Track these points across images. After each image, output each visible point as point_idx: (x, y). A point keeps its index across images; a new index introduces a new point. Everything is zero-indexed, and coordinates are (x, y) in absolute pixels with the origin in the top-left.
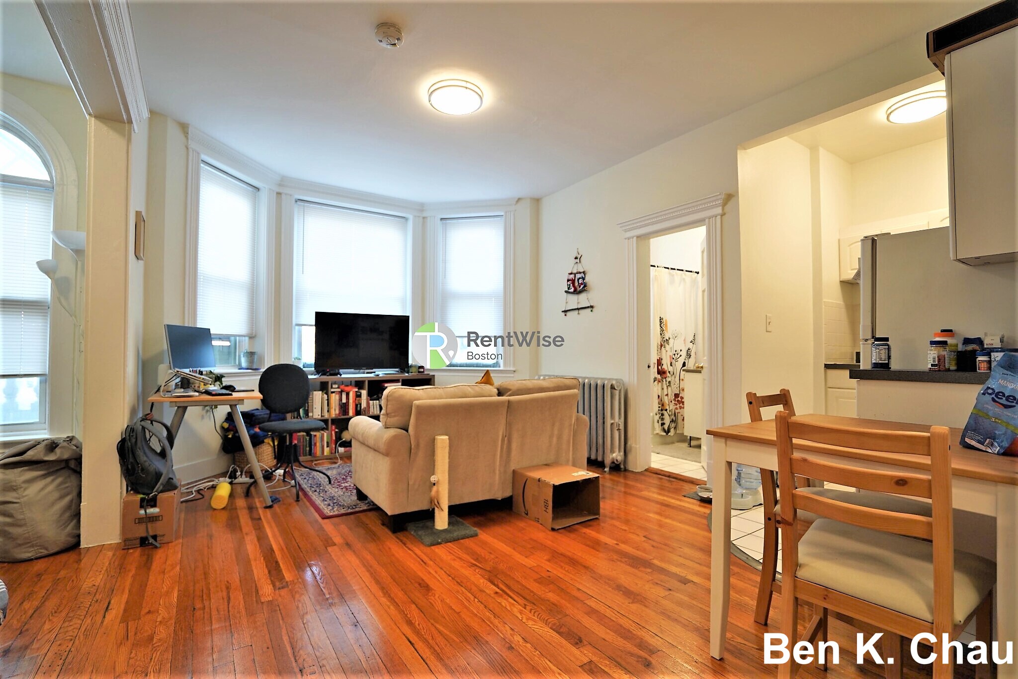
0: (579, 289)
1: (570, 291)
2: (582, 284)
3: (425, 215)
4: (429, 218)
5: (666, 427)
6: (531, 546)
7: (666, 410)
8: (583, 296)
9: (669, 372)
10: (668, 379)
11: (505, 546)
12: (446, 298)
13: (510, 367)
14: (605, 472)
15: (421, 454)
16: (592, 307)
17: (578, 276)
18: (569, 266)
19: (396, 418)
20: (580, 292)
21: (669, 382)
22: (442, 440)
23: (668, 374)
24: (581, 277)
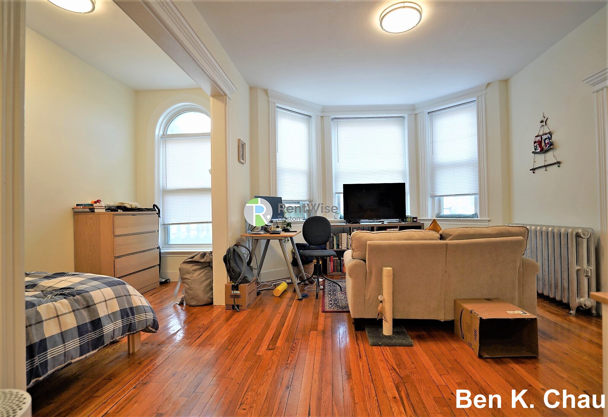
0: (545, 148)
1: (537, 151)
2: (548, 143)
3: (416, 112)
4: (419, 114)
6: (451, 366)
8: (550, 154)
11: (429, 360)
12: (435, 168)
13: (485, 218)
15: (373, 279)
16: (559, 163)
17: (544, 137)
18: (536, 130)
19: (358, 252)
20: (547, 151)
22: (387, 270)
24: (547, 138)
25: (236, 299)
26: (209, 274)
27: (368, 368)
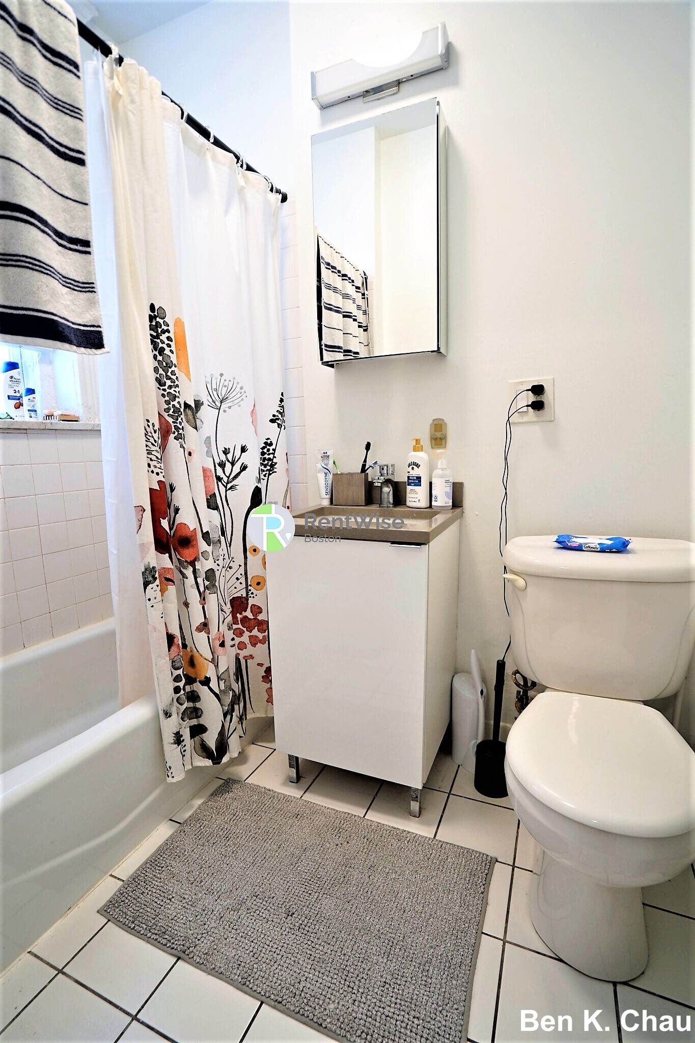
5: (211, 739)
7: (206, 682)
9: (206, 536)
10: (204, 566)
21: (210, 575)
23: (203, 545)
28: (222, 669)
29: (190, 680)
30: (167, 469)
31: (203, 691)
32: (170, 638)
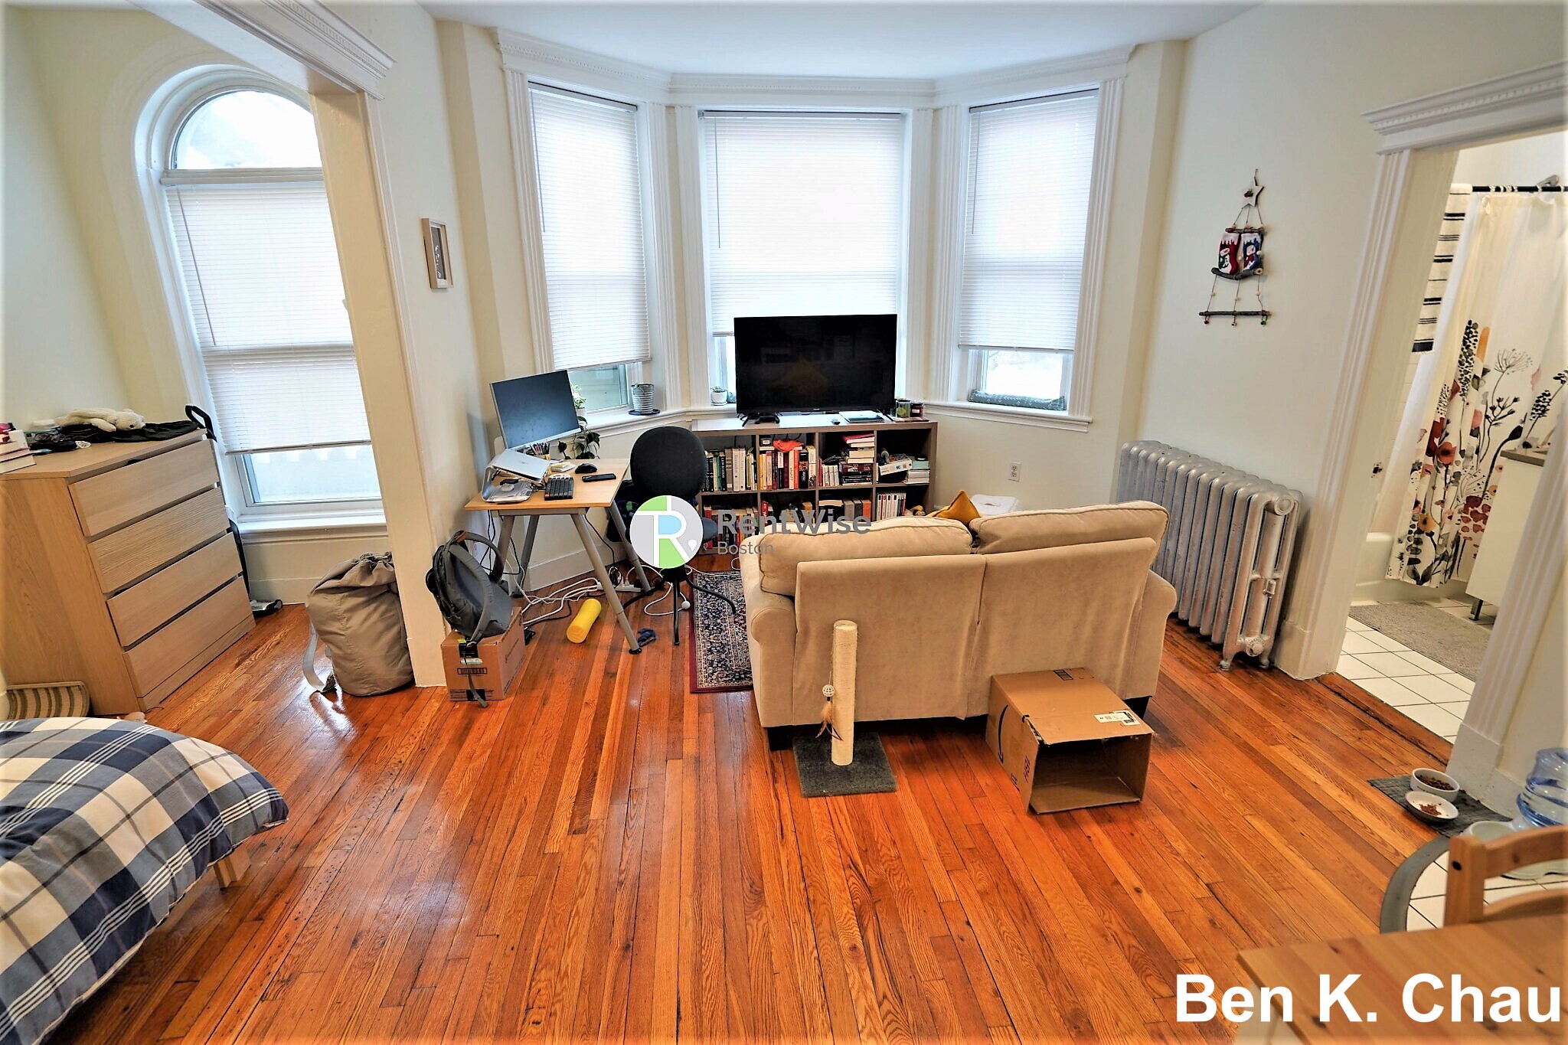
0: (1244, 269)
1: (1222, 270)
2: (1251, 258)
3: (938, 103)
4: (945, 111)
5: (1421, 569)
6: (972, 846)
7: (1431, 534)
8: (1250, 286)
9: (1462, 453)
10: (1453, 469)
11: (927, 830)
13: (1082, 415)
14: (1221, 667)
15: (812, 646)
16: (1265, 314)
17: (1247, 238)
18: (1231, 212)
19: (776, 580)
20: (1245, 277)
21: (1457, 475)
22: (846, 629)
23: (1458, 457)
24: (1253, 242)
25: (473, 678)
26: (392, 614)
27: (799, 867)
28: (1443, 532)
29: (1419, 532)
30: (1448, 412)
31: (1426, 539)
32: (1417, 503)
